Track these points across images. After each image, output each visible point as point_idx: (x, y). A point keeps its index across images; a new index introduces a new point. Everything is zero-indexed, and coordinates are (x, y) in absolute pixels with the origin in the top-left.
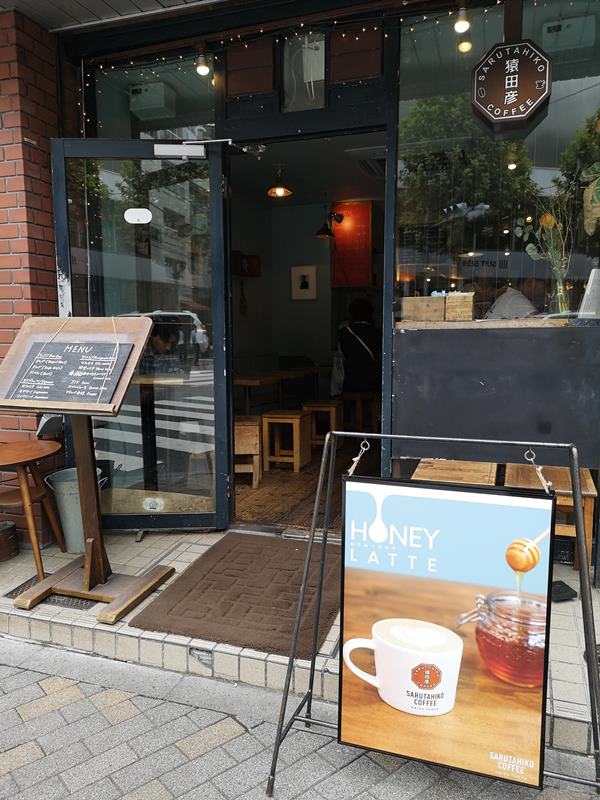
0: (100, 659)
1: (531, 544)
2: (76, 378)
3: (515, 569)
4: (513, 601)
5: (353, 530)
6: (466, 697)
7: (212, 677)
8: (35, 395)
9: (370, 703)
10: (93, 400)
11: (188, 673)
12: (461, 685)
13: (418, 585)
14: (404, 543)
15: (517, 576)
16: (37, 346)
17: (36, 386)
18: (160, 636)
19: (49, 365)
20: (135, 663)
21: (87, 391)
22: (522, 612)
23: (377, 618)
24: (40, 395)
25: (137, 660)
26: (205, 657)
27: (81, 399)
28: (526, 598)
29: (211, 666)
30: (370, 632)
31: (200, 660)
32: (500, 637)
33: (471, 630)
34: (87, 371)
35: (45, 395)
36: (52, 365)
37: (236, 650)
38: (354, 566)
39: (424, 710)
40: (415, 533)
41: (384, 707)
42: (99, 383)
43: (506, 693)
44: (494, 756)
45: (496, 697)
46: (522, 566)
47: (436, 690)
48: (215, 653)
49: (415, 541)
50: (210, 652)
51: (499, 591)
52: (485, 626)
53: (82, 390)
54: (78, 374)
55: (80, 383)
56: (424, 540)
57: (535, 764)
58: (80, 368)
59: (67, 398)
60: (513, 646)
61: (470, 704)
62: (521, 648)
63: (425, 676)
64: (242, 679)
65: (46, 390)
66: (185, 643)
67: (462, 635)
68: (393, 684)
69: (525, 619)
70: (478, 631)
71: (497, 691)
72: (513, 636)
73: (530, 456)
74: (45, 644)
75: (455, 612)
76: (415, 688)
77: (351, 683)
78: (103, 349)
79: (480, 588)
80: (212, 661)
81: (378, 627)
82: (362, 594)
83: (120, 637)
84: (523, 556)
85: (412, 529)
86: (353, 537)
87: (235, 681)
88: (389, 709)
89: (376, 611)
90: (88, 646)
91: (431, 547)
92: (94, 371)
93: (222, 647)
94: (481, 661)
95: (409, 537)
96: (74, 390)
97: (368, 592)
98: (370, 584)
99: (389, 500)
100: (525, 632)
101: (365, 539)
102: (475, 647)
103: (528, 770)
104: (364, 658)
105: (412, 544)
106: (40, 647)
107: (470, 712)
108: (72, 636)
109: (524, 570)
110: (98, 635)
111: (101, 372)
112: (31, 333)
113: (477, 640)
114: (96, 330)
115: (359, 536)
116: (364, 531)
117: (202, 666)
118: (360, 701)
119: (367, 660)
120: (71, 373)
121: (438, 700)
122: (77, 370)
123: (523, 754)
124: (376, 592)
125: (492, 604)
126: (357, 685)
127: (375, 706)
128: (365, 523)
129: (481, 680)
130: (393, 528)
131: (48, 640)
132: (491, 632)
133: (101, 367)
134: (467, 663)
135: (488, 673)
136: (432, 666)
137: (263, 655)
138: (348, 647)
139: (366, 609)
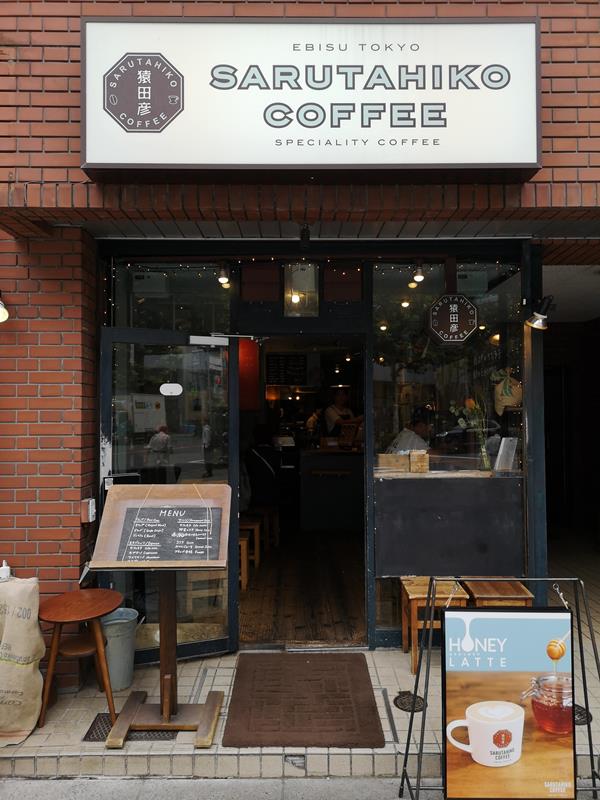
0: (201, 780)
1: (561, 642)
2: (180, 539)
3: (553, 658)
4: (553, 679)
5: (451, 644)
6: (528, 748)
7: (306, 777)
8: (146, 556)
9: (467, 765)
10: (203, 557)
11: (284, 777)
12: (526, 740)
13: (496, 677)
14: (485, 650)
15: (554, 662)
16: (131, 513)
17: (144, 547)
18: (257, 750)
19: (150, 528)
20: (235, 778)
21: (194, 550)
22: (558, 685)
23: (469, 704)
24: (150, 555)
25: (236, 775)
26: (299, 761)
27: (191, 557)
28: (560, 675)
29: (304, 767)
30: (465, 714)
31: (293, 764)
32: (546, 703)
33: (528, 702)
34: (188, 532)
35: (156, 555)
36: (153, 528)
37: (324, 750)
38: (451, 669)
39: (503, 763)
40: (492, 642)
41: (476, 766)
42: (203, 543)
43: (552, 740)
44: (547, 785)
45: (546, 744)
46: (556, 656)
47: (511, 746)
48: (308, 757)
49: (492, 648)
50: (303, 756)
51: (545, 674)
52: (537, 698)
53: (189, 549)
54: (180, 535)
55: (185, 543)
56: (498, 646)
57: (571, 785)
58: (181, 529)
59: (177, 557)
60: (554, 708)
61: (531, 752)
62: (559, 708)
63: (502, 738)
64: (331, 773)
65: (155, 551)
66: (281, 752)
67: (523, 706)
68: (481, 749)
69: (560, 689)
70: (533, 702)
71: (547, 740)
72: (554, 702)
73: (556, 587)
74: (143, 777)
75: (518, 692)
76: (495, 748)
77: (452, 754)
78: (196, 513)
79: (533, 674)
80: (305, 764)
81: (469, 711)
82: (458, 688)
83: (220, 758)
84: (557, 649)
85: (490, 640)
86: (451, 650)
87: (326, 776)
88: (481, 767)
89: (468, 699)
90: (188, 771)
91: (502, 650)
92: (194, 532)
93: (311, 750)
94: (536, 721)
95: (488, 645)
96: (181, 549)
97: (462, 687)
98: (463, 681)
99: (474, 621)
100: (560, 699)
101: (459, 649)
102: (532, 714)
103: (567, 789)
104: (461, 734)
105: (490, 650)
106: (141, 781)
107: (531, 757)
108: (171, 765)
109: (557, 659)
110: (198, 759)
111: (200, 532)
112: (119, 499)
113: (533, 708)
114: (183, 495)
115: (455, 648)
116: (458, 645)
117: (297, 769)
118: (459, 765)
119: (463, 735)
120: (174, 535)
121: (511, 753)
122: (178, 532)
123: (564, 779)
124: (468, 686)
125: (541, 684)
126: (456, 754)
127: (470, 767)
128: (459, 640)
129: (536, 735)
130: (477, 640)
131: (145, 772)
132: (541, 701)
133: (199, 528)
134: (528, 726)
135: (541, 729)
136: (506, 731)
137: (347, 750)
138: (450, 728)
139: (461, 699)
